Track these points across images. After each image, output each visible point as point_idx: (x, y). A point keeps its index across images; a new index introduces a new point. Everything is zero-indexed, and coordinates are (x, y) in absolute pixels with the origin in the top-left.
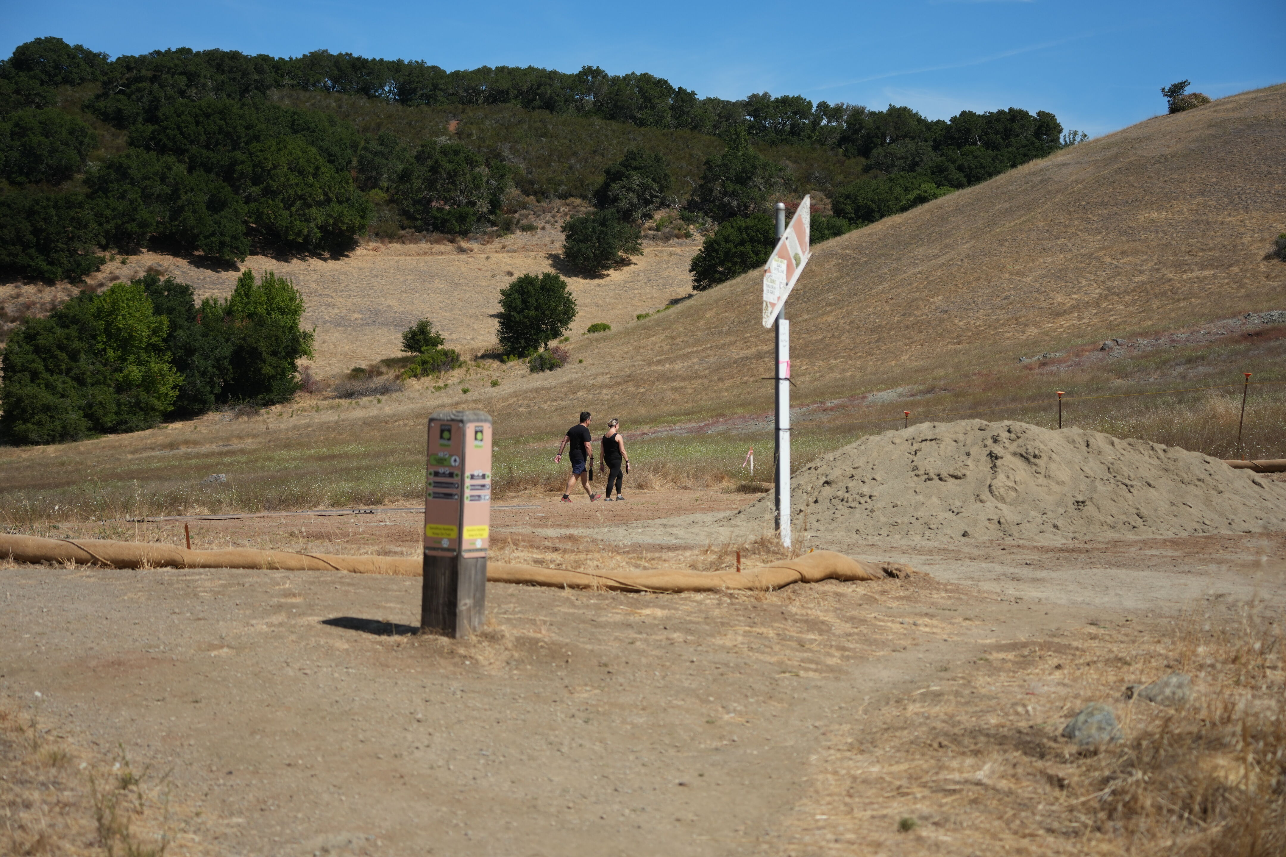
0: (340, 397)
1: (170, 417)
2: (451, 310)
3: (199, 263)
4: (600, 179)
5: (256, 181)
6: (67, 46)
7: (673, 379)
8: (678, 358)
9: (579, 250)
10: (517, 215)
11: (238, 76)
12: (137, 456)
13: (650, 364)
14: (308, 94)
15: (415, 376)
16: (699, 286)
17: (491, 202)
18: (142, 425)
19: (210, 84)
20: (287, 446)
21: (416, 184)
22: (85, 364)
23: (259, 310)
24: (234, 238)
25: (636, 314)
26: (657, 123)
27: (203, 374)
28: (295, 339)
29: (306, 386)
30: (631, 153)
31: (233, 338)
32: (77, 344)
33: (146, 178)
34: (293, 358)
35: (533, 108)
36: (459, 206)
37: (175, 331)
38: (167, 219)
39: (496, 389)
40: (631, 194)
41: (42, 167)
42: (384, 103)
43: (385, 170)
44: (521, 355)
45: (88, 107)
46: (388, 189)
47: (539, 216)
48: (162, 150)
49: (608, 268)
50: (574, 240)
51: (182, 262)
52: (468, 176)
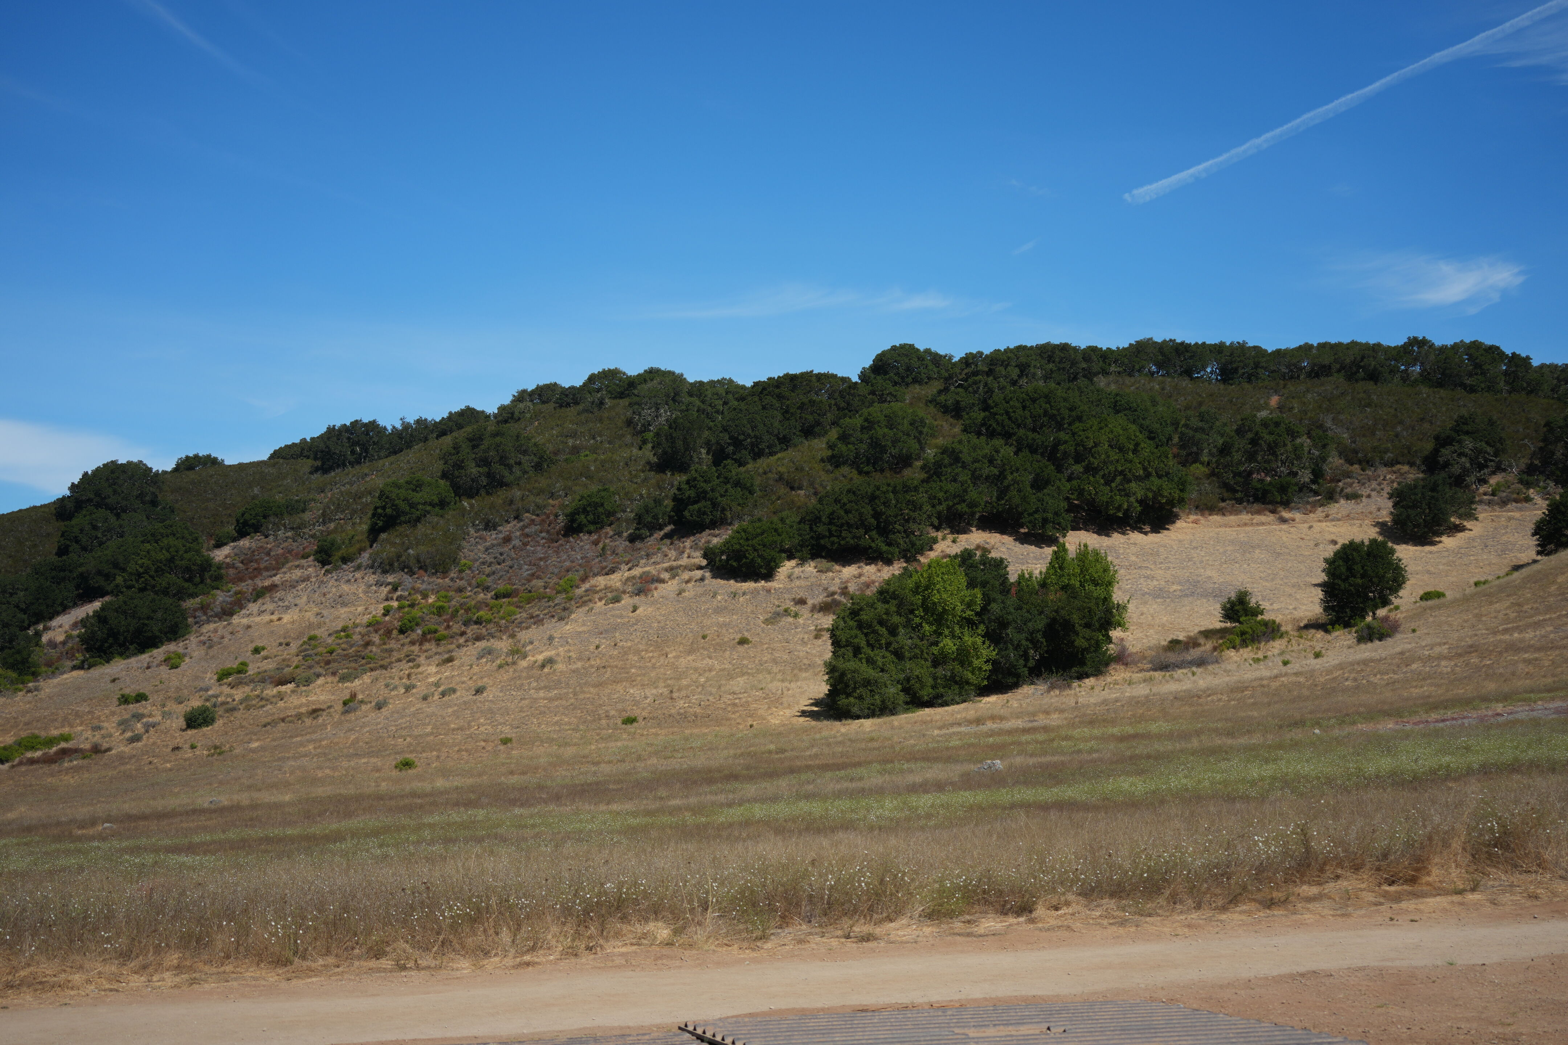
0: (1155, 670)
1: (984, 691)
2: (1273, 580)
3: (1024, 539)
4: (1429, 446)
5: (1078, 459)
6: (918, 350)
7: (1526, 650)
8: (1528, 626)
9: (1408, 516)
10: (1340, 484)
11: (1067, 365)
12: (944, 731)
13: (1495, 633)
14: (1132, 380)
15: (1234, 648)
16: (1543, 550)
17: (1313, 472)
18: (957, 698)
19: (1039, 373)
20: (1091, 723)
21: (1237, 456)
22: (904, 639)
23: (1072, 582)
24: (1056, 514)
25: (1473, 580)
26: (1489, 389)
27: (1017, 647)
28: (1109, 611)
29: (1122, 658)
30: (1462, 417)
31: (1047, 611)
32: (896, 619)
33: (976, 461)
34: (1107, 630)
35: (1357, 381)
36: (1280, 477)
37: (989, 604)
38: (994, 499)
39: (1319, 661)
40: (1463, 459)
41: (886, 457)
42: (1206, 384)
43: (1205, 445)
44: (1347, 625)
45: (930, 402)
46: (1208, 464)
47: (1364, 484)
48: (992, 434)
49: (1440, 534)
50: (1402, 507)
51: (1008, 539)
52: (1289, 447)
